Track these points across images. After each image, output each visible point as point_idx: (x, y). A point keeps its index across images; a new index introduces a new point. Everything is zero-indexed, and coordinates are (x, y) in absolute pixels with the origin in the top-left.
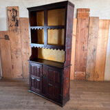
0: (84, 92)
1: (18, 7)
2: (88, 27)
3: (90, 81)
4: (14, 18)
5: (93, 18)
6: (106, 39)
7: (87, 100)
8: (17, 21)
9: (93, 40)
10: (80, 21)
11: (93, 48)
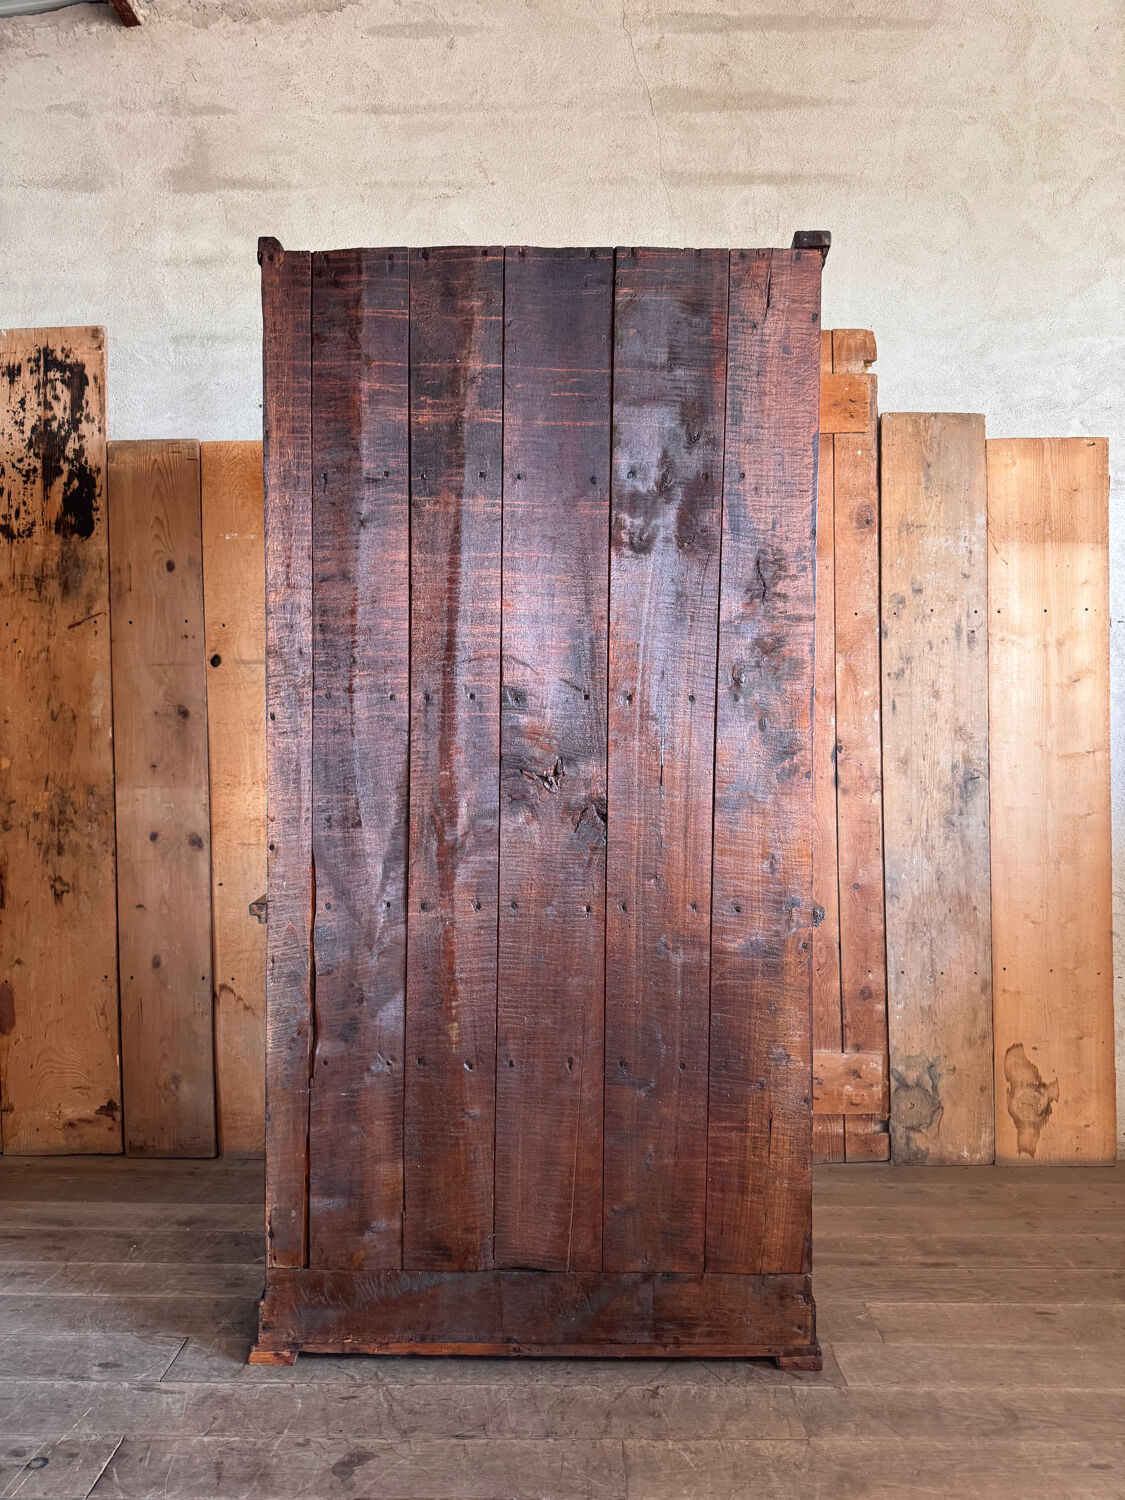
1: (96, 333)
2: (872, 521)
4: (48, 444)
5: (915, 418)
6: (1084, 653)
8: (85, 476)
11: (945, 754)
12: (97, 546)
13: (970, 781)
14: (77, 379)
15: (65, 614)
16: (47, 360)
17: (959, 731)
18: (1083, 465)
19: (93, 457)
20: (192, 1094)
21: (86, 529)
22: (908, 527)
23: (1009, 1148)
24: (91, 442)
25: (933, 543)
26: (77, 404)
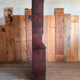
0: (64, 70)
4: (9, 15)
5: (67, 14)
6: (77, 30)
7: (67, 75)
8: (12, 18)
9: (68, 30)
14: (11, 11)
15: (11, 27)
16: (9, 10)
18: (77, 17)
20: (20, 58)
21: (12, 21)
23: (71, 61)
24: (12, 15)
25: (68, 22)
26: (11, 13)
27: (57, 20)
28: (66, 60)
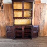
0: (40, 43)
3: (42, 36)
10: (36, 5)
11: (43, 19)
12: (3, 9)
13: (44, 21)
15: (2, 13)
17: (44, 18)
19: (3, 5)
21: (3, 8)
22: (42, 9)
23: (44, 36)
25: (43, 10)
26: (2, 2)
27: (36, 8)
28: (41, 35)
